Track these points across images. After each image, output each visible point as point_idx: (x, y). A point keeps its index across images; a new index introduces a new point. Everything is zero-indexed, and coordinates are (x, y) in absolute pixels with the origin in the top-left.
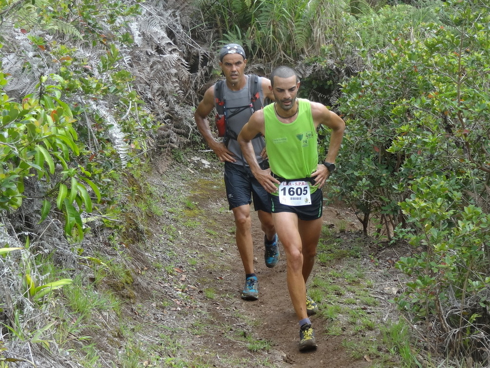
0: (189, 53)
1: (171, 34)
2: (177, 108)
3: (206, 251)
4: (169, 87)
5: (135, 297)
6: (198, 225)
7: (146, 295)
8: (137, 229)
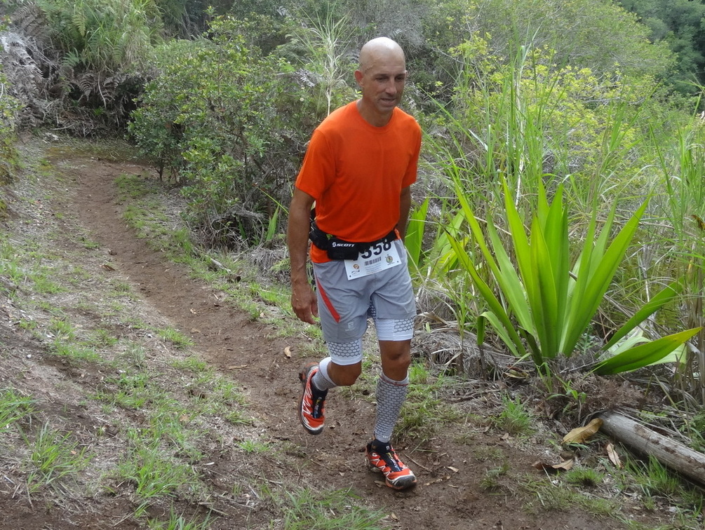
0: (43, 65)
1: (29, 52)
4: (28, 87)
6: (51, 174)
7: (15, 216)
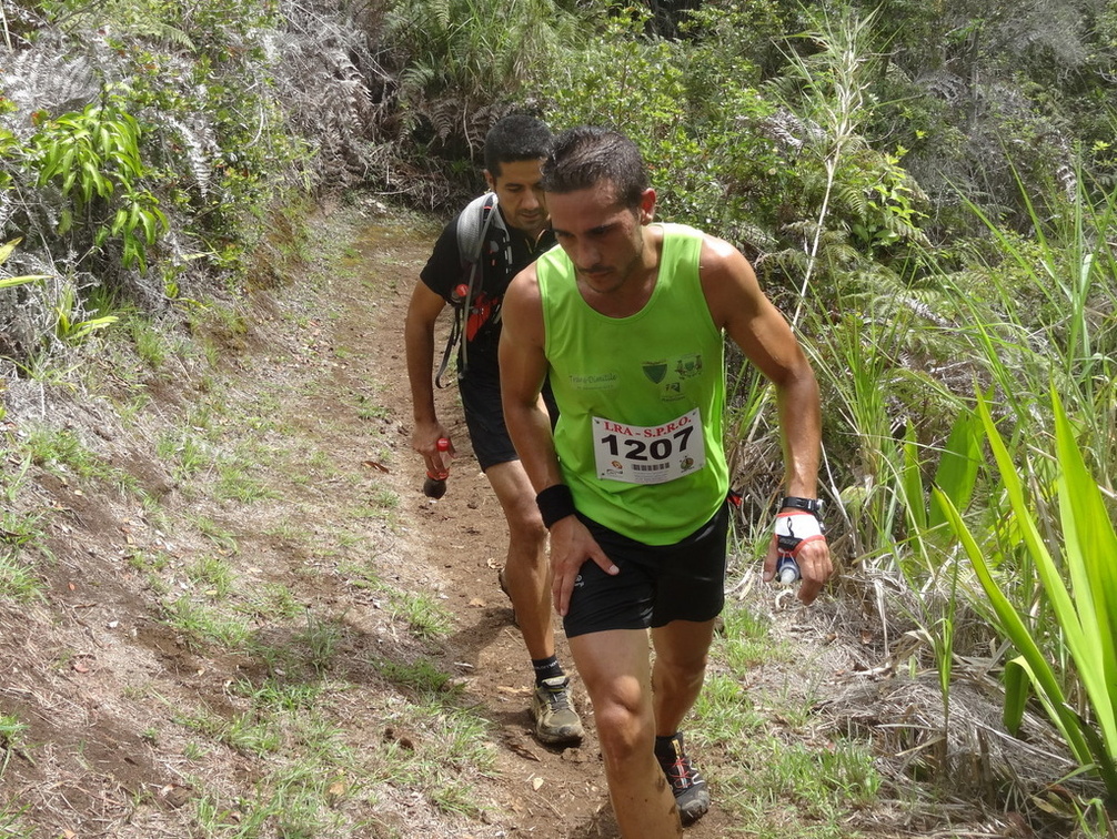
0: (375, 81)
1: (354, 58)
2: (353, 142)
3: (355, 305)
4: (344, 118)
5: (245, 349)
6: (355, 276)
8: (271, 274)
